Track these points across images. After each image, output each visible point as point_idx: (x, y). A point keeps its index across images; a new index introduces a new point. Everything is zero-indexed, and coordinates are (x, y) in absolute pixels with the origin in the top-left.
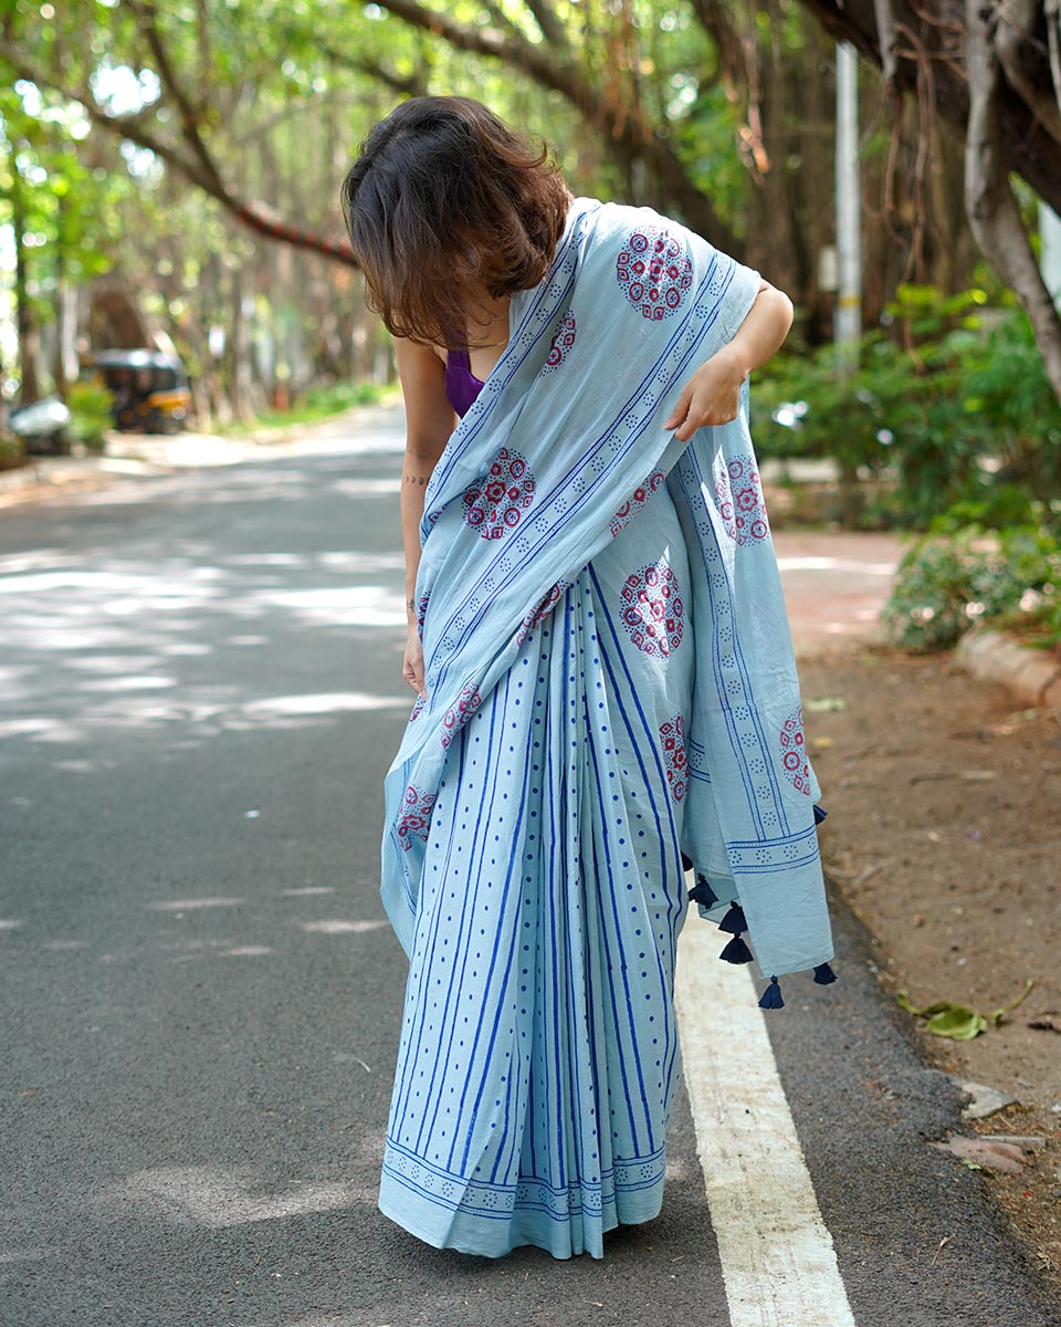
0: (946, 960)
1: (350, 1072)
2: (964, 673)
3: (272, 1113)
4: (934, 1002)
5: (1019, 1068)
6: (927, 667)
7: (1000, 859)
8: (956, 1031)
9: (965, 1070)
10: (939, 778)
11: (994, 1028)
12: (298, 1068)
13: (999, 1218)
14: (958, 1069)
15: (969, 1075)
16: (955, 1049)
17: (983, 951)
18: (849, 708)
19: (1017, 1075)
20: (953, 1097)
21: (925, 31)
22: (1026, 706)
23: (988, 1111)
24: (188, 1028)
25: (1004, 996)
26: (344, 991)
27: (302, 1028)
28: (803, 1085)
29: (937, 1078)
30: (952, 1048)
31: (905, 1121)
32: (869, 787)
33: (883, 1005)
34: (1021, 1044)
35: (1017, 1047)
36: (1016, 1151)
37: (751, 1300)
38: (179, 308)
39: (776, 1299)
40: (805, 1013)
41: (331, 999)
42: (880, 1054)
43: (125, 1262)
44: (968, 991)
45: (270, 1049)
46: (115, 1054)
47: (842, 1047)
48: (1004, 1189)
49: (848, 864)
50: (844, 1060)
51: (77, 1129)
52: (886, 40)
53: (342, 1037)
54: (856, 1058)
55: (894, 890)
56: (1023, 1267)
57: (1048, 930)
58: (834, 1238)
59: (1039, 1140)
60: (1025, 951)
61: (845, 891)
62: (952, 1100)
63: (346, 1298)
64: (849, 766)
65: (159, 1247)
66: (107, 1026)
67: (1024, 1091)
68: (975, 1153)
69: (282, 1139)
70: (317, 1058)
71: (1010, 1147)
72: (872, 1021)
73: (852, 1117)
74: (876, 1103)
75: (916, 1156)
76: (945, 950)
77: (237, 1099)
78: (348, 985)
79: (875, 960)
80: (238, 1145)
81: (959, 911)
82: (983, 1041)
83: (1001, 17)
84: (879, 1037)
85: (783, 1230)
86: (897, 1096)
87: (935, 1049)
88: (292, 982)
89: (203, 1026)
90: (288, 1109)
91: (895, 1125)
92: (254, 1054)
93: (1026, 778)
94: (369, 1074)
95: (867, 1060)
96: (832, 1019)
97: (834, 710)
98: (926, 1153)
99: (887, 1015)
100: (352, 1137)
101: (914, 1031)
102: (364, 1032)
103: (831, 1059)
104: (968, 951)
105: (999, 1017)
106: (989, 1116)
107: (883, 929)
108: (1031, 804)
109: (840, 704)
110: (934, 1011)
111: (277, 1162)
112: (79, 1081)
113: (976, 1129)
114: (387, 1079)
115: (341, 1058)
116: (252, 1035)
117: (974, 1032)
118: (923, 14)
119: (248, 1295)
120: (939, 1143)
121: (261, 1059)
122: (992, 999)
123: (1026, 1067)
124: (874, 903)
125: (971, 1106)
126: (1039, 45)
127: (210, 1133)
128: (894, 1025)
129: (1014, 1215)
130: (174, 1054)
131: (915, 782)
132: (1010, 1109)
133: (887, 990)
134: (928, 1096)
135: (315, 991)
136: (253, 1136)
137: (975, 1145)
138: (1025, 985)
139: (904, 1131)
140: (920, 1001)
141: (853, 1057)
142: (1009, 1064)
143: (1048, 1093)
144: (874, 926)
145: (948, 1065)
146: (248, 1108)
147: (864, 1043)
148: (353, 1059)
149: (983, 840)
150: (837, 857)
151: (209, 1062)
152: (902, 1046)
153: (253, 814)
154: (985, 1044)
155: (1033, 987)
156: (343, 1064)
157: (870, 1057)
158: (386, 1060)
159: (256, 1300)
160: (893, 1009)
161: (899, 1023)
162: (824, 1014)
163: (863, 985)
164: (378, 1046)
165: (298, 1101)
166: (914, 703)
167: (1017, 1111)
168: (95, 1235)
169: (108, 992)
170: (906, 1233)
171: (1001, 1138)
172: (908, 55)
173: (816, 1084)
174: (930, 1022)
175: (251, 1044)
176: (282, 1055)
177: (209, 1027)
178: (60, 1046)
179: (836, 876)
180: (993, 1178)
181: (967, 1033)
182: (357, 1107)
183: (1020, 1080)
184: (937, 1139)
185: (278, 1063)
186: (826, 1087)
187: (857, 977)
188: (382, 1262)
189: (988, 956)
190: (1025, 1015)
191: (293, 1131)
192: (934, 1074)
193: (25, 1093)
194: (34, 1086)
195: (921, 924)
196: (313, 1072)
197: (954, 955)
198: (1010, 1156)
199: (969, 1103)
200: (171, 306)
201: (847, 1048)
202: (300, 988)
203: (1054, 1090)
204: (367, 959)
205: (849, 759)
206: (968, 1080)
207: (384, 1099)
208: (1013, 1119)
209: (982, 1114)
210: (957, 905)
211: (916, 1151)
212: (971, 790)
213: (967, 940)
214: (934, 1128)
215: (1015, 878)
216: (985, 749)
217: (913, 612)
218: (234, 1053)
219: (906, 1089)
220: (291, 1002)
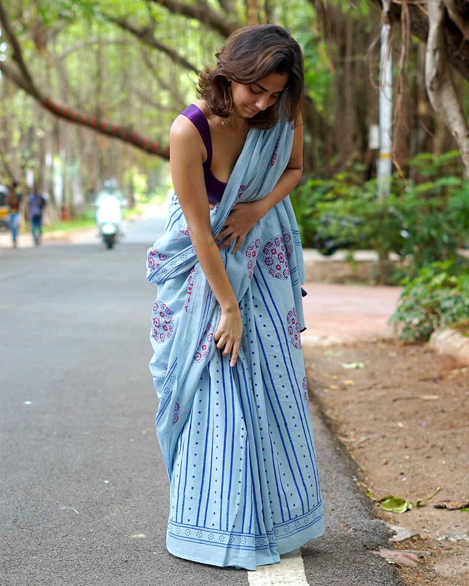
0: (396, 479)
1: (68, 514)
2: (432, 351)
3: (24, 530)
4: (385, 495)
5: (425, 525)
6: (413, 349)
7: (434, 434)
8: (395, 509)
10: (409, 399)
11: (416, 508)
13: (401, 585)
16: (393, 516)
17: (416, 475)
18: (366, 367)
19: (424, 528)
20: (385, 531)
23: (402, 538)
25: (424, 494)
26: (69, 480)
27: (44, 495)
29: (378, 523)
30: (392, 516)
31: (358, 541)
32: (370, 402)
33: (357, 494)
34: (428, 515)
35: (426, 516)
36: (415, 557)
41: (61, 483)
44: (405, 492)
45: (26, 503)
47: (330, 510)
48: (406, 573)
49: (352, 436)
50: (330, 515)
53: (65, 499)
54: (337, 514)
55: (375, 448)
57: (453, 466)
59: (428, 552)
60: (439, 475)
61: (348, 448)
62: (384, 533)
64: (362, 393)
67: (426, 533)
68: (392, 556)
69: (28, 540)
70: (51, 507)
71: (412, 555)
72: (349, 500)
73: (331, 538)
74: (344, 533)
75: (361, 556)
76: (396, 474)
78: (71, 477)
79: (357, 477)
81: (407, 457)
82: (409, 513)
84: (352, 506)
86: (355, 530)
87: (383, 516)
88: (41, 475)
90: (33, 528)
91: (352, 542)
92: (17, 505)
93: (456, 399)
94: (77, 515)
95: (343, 515)
96: (328, 498)
98: (366, 554)
99: (358, 498)
100: (66, 540)
101: (373, 507)
102: (77, 497)
104: (409, 475)
105: (419, 502)
106: (403, 541)
107: (365, 465)
109: (361, 365)
110: (385, 499)
113: (395, 546)
114: (87, 517)
115: (63, 508)
116: (17, 497)
117: (404, 509)
120: (374, 551)
121: (21, 507)
122: (417, 495)
123: (430, 525)
124: (363, 453)
125: (394, 536)
128: (361, 502)
129: (409, 585)
131: (395, 400)
132: (414, 538)
133: (361, 489)
134: (372, 530)
135: (53, 480)
137: (393, 553)
138: (436, 488)
139: (356, 545)
140: (378, 495)
141: (335, 514)
142: (421, 523)
143: (437, 534)
144: (360, 464)
147: (343, 508)
148: (70, 508)
150: (347, 433)
152: (363, 511)
154: (410, 515)
155: (439, 490)
156: (64, 510)
157: (345, 514)
158: (87, 509)
160: (362, 496)
161: (364, 502)
163: (347, 485)
164: (84, 503)
165: (38, 525)
166: (402, 365)
167: (418, 539)
171: (407, 551)
174: (382, 504)
175: (16, 501)
176: (33, 506)
179: (345, 442)
180: (401, 568)
181: (401, 510)
182: (70, 528)
183: (424, 530)
184: (373, 549)
185: (31, 509)
187: (345, 482)
189: (419, 477)
190: (433, 502)
191: (35, 537)
195: (386, 463)
196: (48, 513)
197: (401, 477)
198: (411, 559)
199: (393, 535)
201: (333, 510)
202: (45, 478)
203: (441, 533)
204: (82, 467)
205: (362, 390)
206: (395, 524)
207: (84, 525)
208: (416, 543)
209: (399, 540)
210: (407, 455)
211: (361, 553)
212: (425, 404)
213: (409, 470)
214: (372, 544)
215: (441, 443)
216: (436, 386)
217: (408, 320)
218: (7, 505)
219: (361, 527)
220: (40, 484)
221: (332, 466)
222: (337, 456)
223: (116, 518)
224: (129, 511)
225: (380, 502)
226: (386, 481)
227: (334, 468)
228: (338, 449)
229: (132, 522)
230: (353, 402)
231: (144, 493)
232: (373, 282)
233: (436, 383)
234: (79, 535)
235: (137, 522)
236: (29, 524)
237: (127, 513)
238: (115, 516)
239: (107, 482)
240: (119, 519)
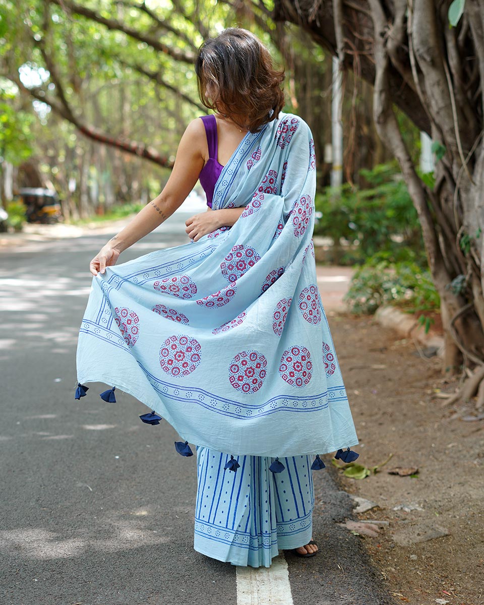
1: (83, 491)
2: (378, 324)
3: (45, 509)
5: (382, 492)
6: (362, 322)
7: (384, 402)
8: (357, 475)
9: (358, 492)
10: (362, 368)
11: (373, 474)
12: (60, 489)
13: (365, 557)
14: (355, 492)
15: (359, 494)
16: (355, 483)
17: (372, 441)
19: (381, 494)
20: (349, 503)
21: (357, 41)
22: (402, 338)
23: (365, 510)
24: (14, 471)
25: (379, 461)
26: (86, 456)
27: (64, 471)
29: (344, 495)
30: (354, 483)
31: (327, 514)
34: (384, 481)
35: (382, 482)
36: (376, 527)
37: (247, 592)
38: (56, 170)
39: (259, 592)
41: (79, 459)
44: (363, 459)
45: (49, 480)
48: (369, 544)
52: (340, 45)
53: (82, 476)
56: (373, 578)
57: (401, 432)
58: (289, 565)
59: (386, 523)
60: (390, 441)
62: (349, 505)
63: (64, 590)
67: (383, 501)
68: (357, 528)
69: (48, 520)
70: (69, 485)
71: (373, 526)
75: (330, 529)
77: (31, 503)
78: (88, 453)
80: (28, 522)
81: (363, 424)
82: (368, 480)
83: (389, 36)
84: (320, 477)
86: (325, 503)
87: (346, 483)
88: (63, 452)
89: (21, 470)
90: (53, 507)
91: (323, 515)
92: (41, 483)
93: (399, 368)
94: (91, 492)
98: (335, 528)
100: (79, 519)
101: (337, 475)
102: (92, 474)
104: (365, 441)
105: (375, 469)
106: (365, 512)
108: (400, 379)
110: (347, 467)
111: (44, 530)
113: (359, 518)
114: (99, 494)
115: (80, 485)
116: (42, 474)
117: (364, 476)
118: (356, 34)
119: (21, 589)
120: (342, 524)
121: (44, 485)
123: (385, 491)
125: (358, 508)
126: (405, 48)
127: (16, 517)
128: (328, 472)
129: (372, 556)
130: (6, 482)
131: (351, 369)
132: (375, 509)
133: (327, 458)
134: (339, 503)
135: (73, 456)
136: (35, 518)
137: (357, 525)
138: (389, 455)
139: (326, 518)
142: (378, 489)
143: (393, 502)
145: (351, 490)
146: (35, 506)
148: (85, 485)
151: (21, 486)
152: (330, 481)
153: (58, 380)
155: (392, 457)
156: (81, 487)
158: (99, 485)
159: (24, 592)
160: (328, 466)
161: (331, 472)
164: (97, 480)
165: (58, 503)
166: (355, 336)
167: (378, 510)
170: (321, 563)
171: (369, 521)
172: (349, 52)
174: (345, 471)
175: (41, 478)
176: (54, 484)
177: (24, 471)
180: (364, 539)
181: (361, 476)
182: (84, 506)
183: (382, 497)
184: (340, 522)
185: (52, 487)
188: (84, 574)
189: (374, 443)
190: (387, 468)
191: (53, 516)
192: (342, 493)
196: (67, 490)
198: (372, 530)
199: (356, 506)
200: (52, 169)
202: (66, 454)
203: (396, 501)
204: (98, 442)
206: (358, 496)
207: (96, 503)
208: (376, 513)
209: (362, 511)
210: (363, 422)
211: (331, 526)
212: (375, 373)
213: (365, 437)
214: (340, 517)
215: (390, 410)
216: (383, 356)
217: (357, 298)
218: (32, 482)
219: (329, 500)
220: (61, 460)
224: (135, 487)
225: (343, 469)
229: (137, 499)
231: (147, 468)
232: (329, 263)
233: (383, 353)
234: (92, 514)
235: (141, 499)
236: (49, 503)
237: (132, 490)
238: (122, 493)
239: (117, 457)
240: (126, 495)
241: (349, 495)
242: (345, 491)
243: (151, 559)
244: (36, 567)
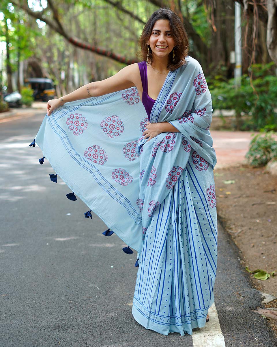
0: (260, 257)
1: (93, 290)
2: (268, 173)
3: (71, 301)
4: (256, 269)
6: (258, 172)
8: (261, 278)
9: (264, 289)
10: (260, 204)
11: (272, 277)
12: (79, 288)
13: (271, 332)
14: (261, 289)
15: (264, 290)
17: (270, 254)
18: (236, 183)
20: (259, 297)
23: (269, 301)
24: (49, 277)
25: (275, 268)
26: (93, 266)
27: (80, 277)
28: (218, 294)
29: (255, 292)
30: (260, 282)
31: (246, 304)
32: (241, 206)
33: (241, 270)
36: (276, 313)
38: (52, 66)
40: (219, 272)
41: (89, 268)
42: (240, 285)
43: (30, 344)
44: (265, 266)
45: (71, 283)
46: (29, 284)
47: (229, 283)
48: (273, 323)
49: (234, 229)
50: (230, 286)
51: (18, 306)
53: (91, 279)
54: (233, 286)
55: (246, 236)
58: (225, 338)
61: (233, 237)
64: (236, 200)
65: (39, 340)
66: (27, 276)
68: (265, 313)
69: (74, 309)
70: (84, 285)
71: (275, 311)
72: (238, 275)
73: (231, 303)
74: (238, 299)
76: (259, 254)
77: (62, 297)
78: (93, 264)
79: (240, 257)
80: (62, 310)
81: (264, 243)
84: (240, 280)
85: (211, 336)
86: (244, 297)
87: (255, 283)
88: (78, 263)
89: (53, 276)
90: (76, 300)
91: (243, 305)
92: (67, 284)
94: (98, 290)
95: (236, 286)
96: (227, 275)
97: (232, 184)
98: (251, 313)
99: (243, 273)
100: (93, 308)
101: (250, 278)
102: (97, 278)
103: (226, 286)
104: (266, 254)
105: (274, 273)
106: (269, 303)
107: (243, 248)
109: (233, 182)
110: (256, 272)
111: (72, 315)
112: (18, 292)
113: (266, 306)
114: (103, 291)
115: (91, 285)
116: (66, 279)
117: (266, 278)
120: (255, 310)
121: (69, 286)
122: (272, 268)
125: (264, 300)
127: (54, 307)
128: (244, 276)
129: (275, 331)
130: (45, 284)
131: (253, 205)
132: (275, 301)
133: (243, 266)
134: (252, 297)
135: (84, 266)
137: (265, 311)
139: (245, 307)
140: (252, 269)
141: (232, 285)
144: (240, 247)
145: (259, 287)
146: (65, 300)
147: (235, 281)
148: (94, 285)
149: (272, 222)
150: (231, 227)
151: (54, 286)
152: (246, 282)
153: (69, 214)
154: (269, 281)
156: (91, 287)
157: (237, 286)
158: (103, 286)
160: (244, 271)
161: (246, 276)
162: (225, 273)
163: (236, 265)
164: (101, 282)
165: (79, 298)
166: (254, 182)
168: (22, 336)
169: (27, 266)
170: (245, 336)
171: (272, 309)
173: (222, 293)
174: (255, 275)
175: (66, 281)
176: (75, 285)
177: (55, 276)
178: (14, 282)
179: (231, 232)
180: (270, 320)
181: (264, 278)
182: (95, 300)
184: (254, 309)
185: (74, 287)
186: (224, 294)
187: (235, 262)
189: (271, 256)
191: (77, 307)
192: (255, 291)
193: (3, 295)
194: (6, 293)
195: (253, 246)
196: (83, 289)
197: (262, 256)
198: (274, 314)
200: (50, 65)
201: (231, 283)
202: (80, 265)
204: (99, 257)
205: (235, 198)
206: (264, 292)
207: (102, 297)
208: (276, 304)
209: (267, 302)
210: (263, 241)
211: (249, 313)
212: (269, 207)
213: (266, 251)
214: (253, 306)
216: (273, 196)
217: (254, 155)
218: (61, 284)
219: (246, 295)
220: (77, 269)
221: (227, 252)
222: (229, 244)
223: (118, 292)
224: (125, 287)
225: (253, 273)
226: (254, 258)
227: (228, 254)
228: (228, 239)
229: (127, 295)
230: (231, 205)
231: (131, 274)
232: (233, 129)
233: (273, 194)
234: (100, 304)
235: (130, 295)
236: (73, 297)
237: (124, 288)
238: (118, 291)
239: (112, 267)
240: (120, 292)
241: (259, 292)
242: (255, 288)
243: (140, 334)
244: (71, 339)
